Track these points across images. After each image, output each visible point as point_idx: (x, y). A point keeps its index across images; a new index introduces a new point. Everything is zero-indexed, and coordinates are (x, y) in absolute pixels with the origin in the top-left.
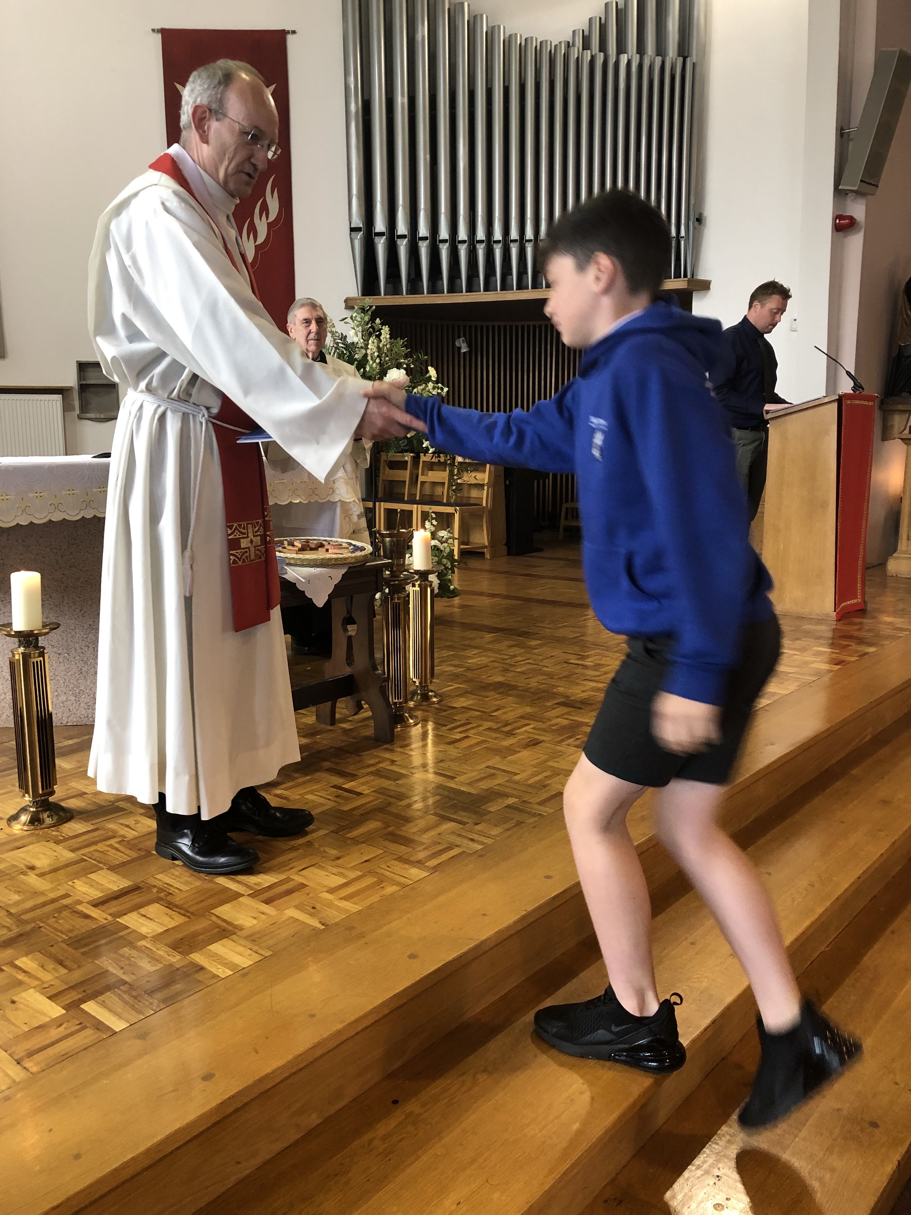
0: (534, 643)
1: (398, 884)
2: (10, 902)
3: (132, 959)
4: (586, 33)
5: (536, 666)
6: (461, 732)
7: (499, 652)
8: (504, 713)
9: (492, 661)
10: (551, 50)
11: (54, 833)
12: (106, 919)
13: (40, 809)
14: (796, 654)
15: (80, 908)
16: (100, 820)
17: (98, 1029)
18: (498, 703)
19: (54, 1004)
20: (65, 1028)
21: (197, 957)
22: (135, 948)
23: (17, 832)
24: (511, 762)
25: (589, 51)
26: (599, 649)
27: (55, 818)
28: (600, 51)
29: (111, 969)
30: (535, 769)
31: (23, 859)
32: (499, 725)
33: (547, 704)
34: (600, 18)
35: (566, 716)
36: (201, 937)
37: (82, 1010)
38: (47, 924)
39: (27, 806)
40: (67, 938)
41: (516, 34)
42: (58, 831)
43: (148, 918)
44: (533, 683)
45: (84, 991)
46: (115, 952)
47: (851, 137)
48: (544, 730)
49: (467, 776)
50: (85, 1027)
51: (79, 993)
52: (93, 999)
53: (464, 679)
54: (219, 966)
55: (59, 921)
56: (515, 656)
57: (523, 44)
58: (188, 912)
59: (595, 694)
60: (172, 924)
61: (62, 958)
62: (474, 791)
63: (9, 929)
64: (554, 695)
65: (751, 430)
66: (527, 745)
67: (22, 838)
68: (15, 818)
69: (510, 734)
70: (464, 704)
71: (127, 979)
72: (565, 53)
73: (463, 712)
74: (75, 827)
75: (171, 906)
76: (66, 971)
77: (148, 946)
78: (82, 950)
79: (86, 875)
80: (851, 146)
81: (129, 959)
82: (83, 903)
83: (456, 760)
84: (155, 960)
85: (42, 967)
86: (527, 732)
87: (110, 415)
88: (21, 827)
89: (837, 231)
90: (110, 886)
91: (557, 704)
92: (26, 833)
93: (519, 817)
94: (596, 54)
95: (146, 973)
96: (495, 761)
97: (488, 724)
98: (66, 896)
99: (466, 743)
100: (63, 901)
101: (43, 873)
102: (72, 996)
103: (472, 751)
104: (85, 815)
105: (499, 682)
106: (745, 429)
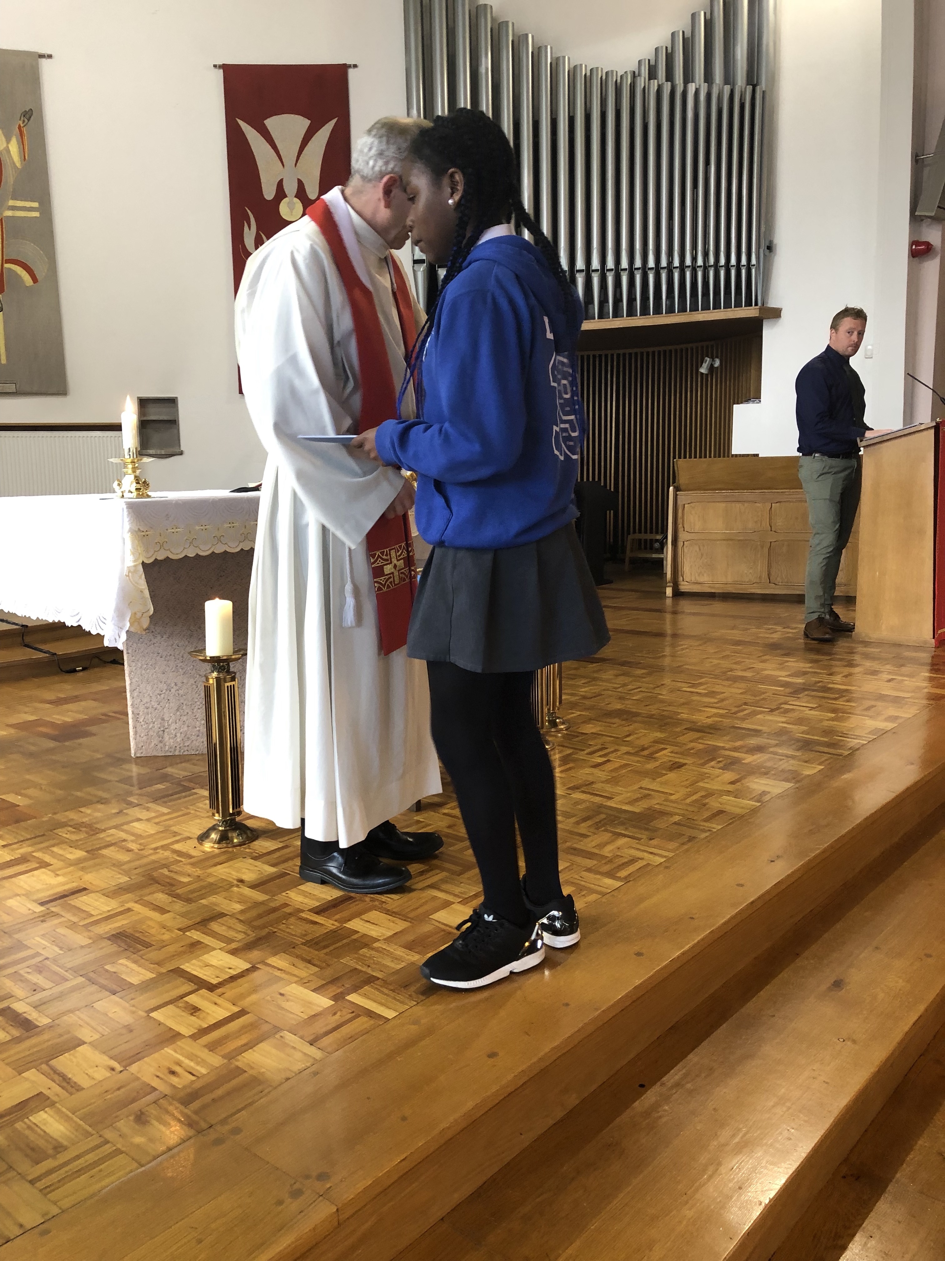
0: (639, 672)
1: (597, 892)
2: (235, 911)
3: (375, 959)
4: (653, 63)
5: (651, 694)
6: (600, 756)
7: (608, 680)
8: (638, 738)
9: (604, 690)
10: (616, 81)
11: (247, 850)
12: (333, 925)
13: (228, 828)
14: (906, 680)
15: (303, 915)
16: (286, 838)
17: (371, 1017)
18: (626, 729)
19: (320, 996)
20: (340, 1016)
22: (373, 949)
23: (208, 850)
24: (661, 783)
25: (656, 81)
26: (706, 677)
27: (245, 836)
28: (667, 81)
29: (358, 967)
30: (689, 790)
31: (229, 873)
32: (637, 749)
33: (676, 729)
34: (667, 48)
35: (700, 741)
36: (430, 939)
37: (349, 1001)
38: (280, 929)
39: (214, 825)
40: (304, 941)
41: (581, 65)
42: (250, 849)
43: (373, 923)
44: (653, 709)
45: (343, 985)
46: (356, 953)
47: (925, 163)
48: (682, 754)
49: (623, 796)
50: (358, 1016)
51: (339, 987)
52: (355, 992)
55: (289, 927)
56: (624, 685)
57: (588, 74)
58: (408, 918)
59: (721, 719)
60: (398, 928)
61: (309, 958)
62: (637, 810)
63: (248, 935)
64: (680, 722)
65: (842, 458)
66: (671, 767)
67: (214, 856)
68: (203, 837)
69: (651, 757)
70: (594, 731)
71: (378, 976)
72: (631, 83)
73: (595, 738)
74: (263, 845)
75: (390, 913)
76: (317, 969)
77: (384, 947)
78: (325, 951)
79: (295, 887)
80: (926, 171)
81: (371, 958)
82: (305, 911)
83: (607, 781)
84: (396, 959)
85: (294, 965)
86: (666, 755)
87: (170, 451)
88: (212, 845)
89: (913, 257)
90: (323, 896)
91: (686, 729)
92: (217, 851)
93: (690, 832)
94: (663, 84)
95: (394, 971)
96: (646, 783)
97: (624, 749)
98: (286, 905)
99: (609, 767)
100: (285, 910)
101: (254, 886)
102: (334, 990)
103: (620, 773)
104: (270, 834)
105: (619, 710)
106: (837, 456)
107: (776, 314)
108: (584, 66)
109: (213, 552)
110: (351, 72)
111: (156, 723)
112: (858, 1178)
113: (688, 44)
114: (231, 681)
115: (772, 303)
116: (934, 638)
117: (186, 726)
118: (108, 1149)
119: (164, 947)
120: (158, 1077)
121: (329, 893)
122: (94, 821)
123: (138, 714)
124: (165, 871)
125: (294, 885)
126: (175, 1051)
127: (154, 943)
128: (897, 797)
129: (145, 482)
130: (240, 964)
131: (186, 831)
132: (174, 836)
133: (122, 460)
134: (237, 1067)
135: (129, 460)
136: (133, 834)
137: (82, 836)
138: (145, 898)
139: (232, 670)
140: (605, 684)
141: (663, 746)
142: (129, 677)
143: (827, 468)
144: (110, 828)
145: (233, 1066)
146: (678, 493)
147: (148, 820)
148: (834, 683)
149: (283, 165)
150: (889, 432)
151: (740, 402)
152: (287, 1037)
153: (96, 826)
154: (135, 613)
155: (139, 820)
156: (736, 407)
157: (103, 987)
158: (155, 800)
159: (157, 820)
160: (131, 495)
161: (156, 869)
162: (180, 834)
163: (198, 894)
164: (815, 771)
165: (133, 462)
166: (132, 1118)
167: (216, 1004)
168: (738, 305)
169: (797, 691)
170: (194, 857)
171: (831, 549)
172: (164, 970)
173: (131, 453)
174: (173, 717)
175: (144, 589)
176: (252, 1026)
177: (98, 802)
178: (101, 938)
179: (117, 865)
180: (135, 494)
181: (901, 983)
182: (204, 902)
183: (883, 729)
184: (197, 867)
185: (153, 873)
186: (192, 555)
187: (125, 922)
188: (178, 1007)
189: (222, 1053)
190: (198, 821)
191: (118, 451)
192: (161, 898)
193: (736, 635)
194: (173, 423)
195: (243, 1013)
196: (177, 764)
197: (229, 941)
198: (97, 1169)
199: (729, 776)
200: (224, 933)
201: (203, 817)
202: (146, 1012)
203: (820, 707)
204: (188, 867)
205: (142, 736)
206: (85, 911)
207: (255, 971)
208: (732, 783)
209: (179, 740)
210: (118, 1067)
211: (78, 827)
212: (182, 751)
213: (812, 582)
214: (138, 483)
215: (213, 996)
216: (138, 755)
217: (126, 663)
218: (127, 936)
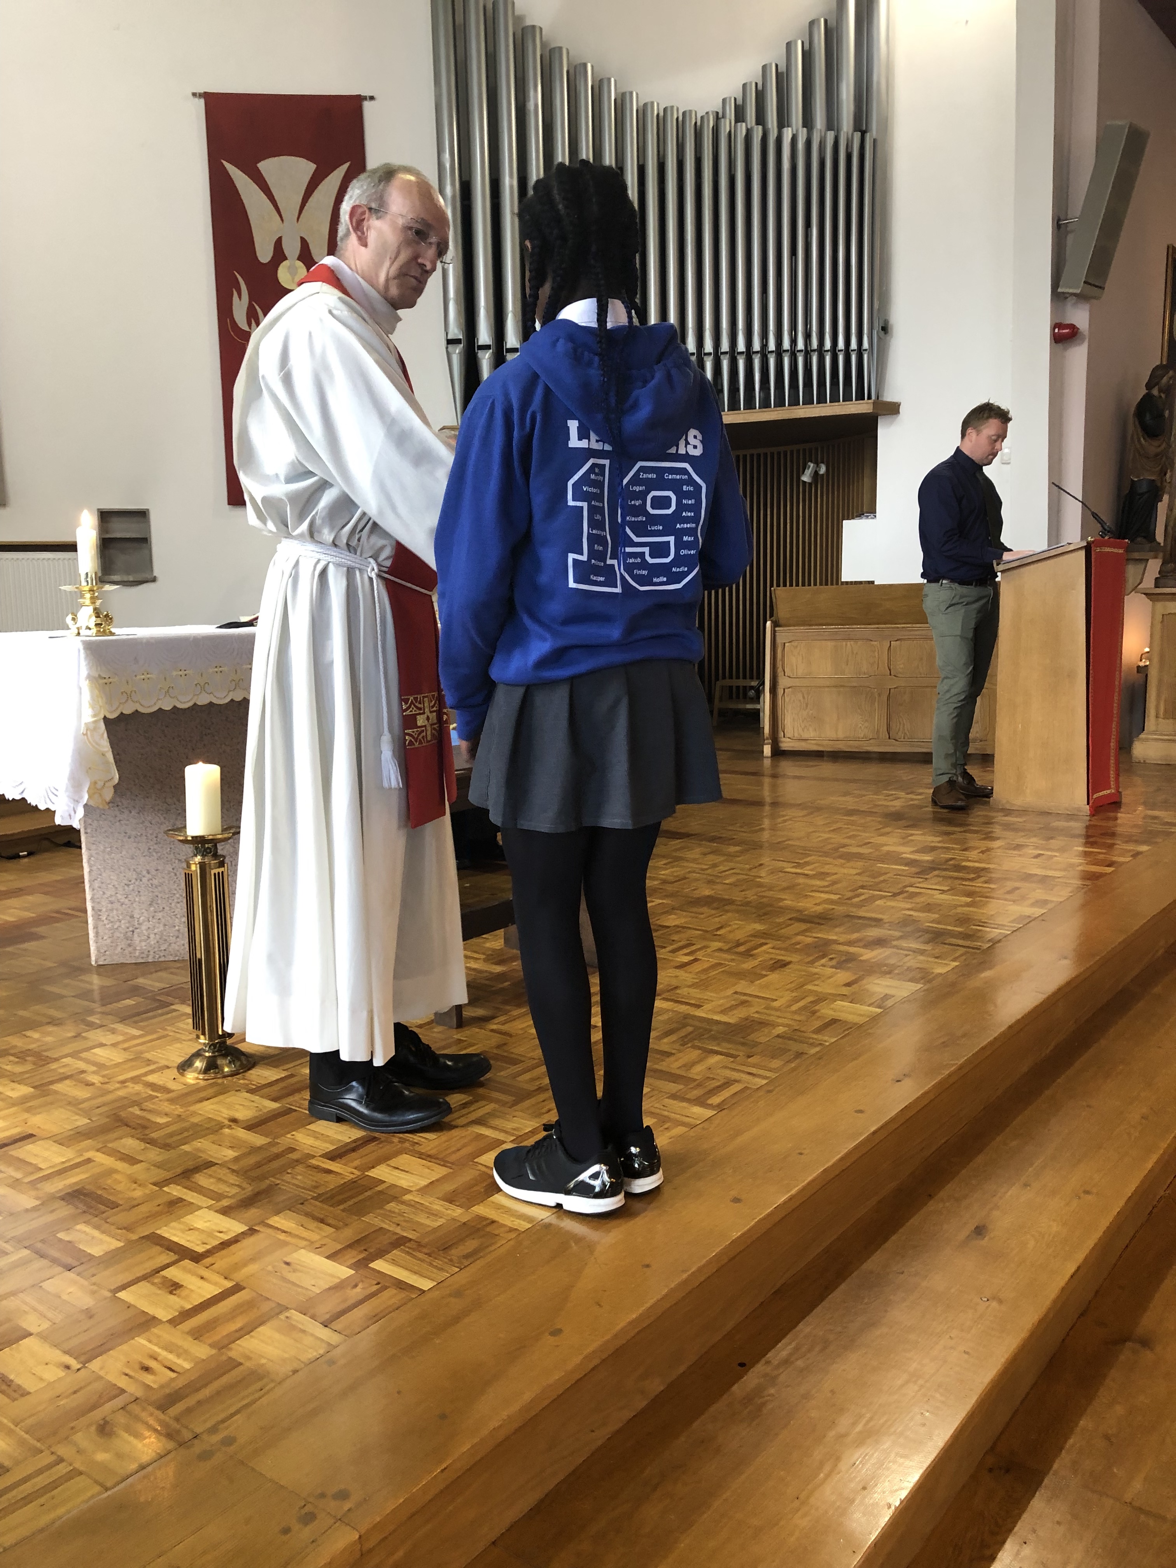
0: (733, 849)
1: (683, 1124)
2: (226, 1159)
3: (405, 1215)
4: (740, 102)
5: (747, 877)
6: (686, 955)
7: (694, 860)
8: (730, 932)
9: (689, 872)
10: (696, 123)
11: (241, 1081)
12: (352, 1173)
13: (216, 1054)
14: (1056, 856)
15: (314, 1162)
16: (291, 1065)
17: (401, 1288)
18: (717, 919)
19: (334, 1263)
20: (363, 1288)
21: (480, 1210)
22: (403, 1203)
23: (192, 1082)
24: (761, 987)
25: (744, 124)
26: (815, 855)
27: (238, 1064)
28: (758, 123)
29: (385, 1226)
30: (794, 994)
31: (218, 1111)
32: (730, 945)
33: (777, 920)
34: (756, 84)
35: (807, 934)
36: (475, 1189)
37: (374, 1269)
38: (283, 1180)
39: (200, 1050)
40: (315, 1195)
41: (652, 103)
42: (244, 1079)
43: (402, 1170)
44: (750, 896)
45: (366, 1250)
46: (381, 1208)
47: (1068, 229)
48: (786, 949)
49: (714, 1003)
50: (385, 1288)
51: (361, 1252)
52: (380, 1258)
53: (665, 894)
54: (512, 1219)
55: (295, 1177)
56: (714, 866)
57: (661, 114)
58: (448, 1162)
59: (833, 907)
60: (435, 1176)
61: (322, 1216)
62: (732, 1021)
63: (244, 1189)
64: (783, 910)
65: (976, 586)
66: (773, 966)
67: (199, 1090)
68: (185, 1066)
69: (748, 954)
70: (677, 922)
71: (410, 1236)
72: (713, 127)
73: (678, 932)
74: (263, 1074)
75: (424, 1157)
76: (331, 1230)
77: (417, 1200)
78: (342, 1207)
79: (304, 1126)
80: (1070, 239)
81: (401, 1214)
82: (315, 1156)
83: (693, 986)
84: (433, 1214)
85: (302, 1226)
86: (767, 952)
87: (139, 577)
88: (196, 1075)
89: (1056, 342)
90: (340, 1138)
91: (790, 919)
92: (202, 1083)
93: (795, 1047)
94: (752, 128)
95: (430, 1229)
96: (742, 986)
97: (717, 945)
98: (292, 1150)
99: (697, 967)
100: (290, 1156)
101: (251, 1127)
102: (354, 1256)
103: (710, 975)
104: (270, 1060)
105: (708, 896)
106: (969, 583)
107: (893, 409)
108: (655, 104)
109: (195, 704)
110: (366, 105)
111: (123, 922)
112: (1007, 1471)
113: (783, 80)
114: (219, 867)
115: (889, 396)
116: (1088, 804)
117: (161, 925)
118: (62, 1469)
119: (134, 1207)
120: (126, 1375)
121: (346, 1134)
122: (44, 1048)
123: (100, 911)
124: (136, 1111)
125: (302, 1124)
126: (150, 1341)
127: (121, 1202)
128: (1048, 998)
129: (107, 616)
130: (233, 1227)
131: (162, 1058)
132: (148, 1065)
133: (77, 588)
134: (230, 1358)
135: (87, 588)
136: (94, 1064)
137: (28, 1067)
138: (110, 1145)
139: (220, 852)
140: (691, 865)
141: (764, 941)
142: (89, 862)
143: (958, 597)
144: (66, 1056)
145: (224, 1358)
146: (777, 629)
147: (114, 1045)
148: (969, 861)
149: (282, 220)
150: (1031, 553)
151: (850, 517)
152: (295, 1317)
153: (45, 1054)
154: (95, 783)
155: (102, 1045)
156: (846, 524)
157: (55, 1261)
158: (123, 1020)
159: (126, 1045)
160: (88, 632)
161: (124, 1107)
162: (155, 1063)
163: (179, 1137)
164: (949, 968)
165: (91, 590)
166: (93, 1429)
167: (202, 1278)
168: (847, 398)
169: (925, 871)
170: (173, 1091)
171: (963, 697)
172: (134, 1237)
173: (89, 579)
174: (146, 914)
175: (107, 752)
176: (249, 1305)
177: (49, 1023)
178: (52, 1198)
179: (74, 1104)
180: (94, 630)
181: (1055, 1228)
182: (186, 1148)
183: (1029, 917)
184: (177, 1104)
185: (121, 1113)
186: (168, 708)
187: (83, 1176)
188: (153, 1284)
189: (210, 1341)
190: (178, 1045)
191: (74, 578)
192: (130, 1144)
193: (849, 802)
194: (144, 541)
195: (237, 1288)
196: (151, 973)
197: (218, 1197)
198: (49, 1495)
199: (843, 976)
200: (211, 1188)
201: (184, 1040)
202: (111, 1291)
203: (952, 890)
204: (166, 1104)
205: (105, 938)
206: (31, 1164)
207: (251, 1235)
208: (848, 985)
209: (152, 943)
210: (74, 1364)
211: (21, 1056)
212: (157, 956)
213: (940, 738)
214: (98, 616)
215: (200, 1269)
216: (101, 963)
217: (83, 846)
218: (85, 1195)
